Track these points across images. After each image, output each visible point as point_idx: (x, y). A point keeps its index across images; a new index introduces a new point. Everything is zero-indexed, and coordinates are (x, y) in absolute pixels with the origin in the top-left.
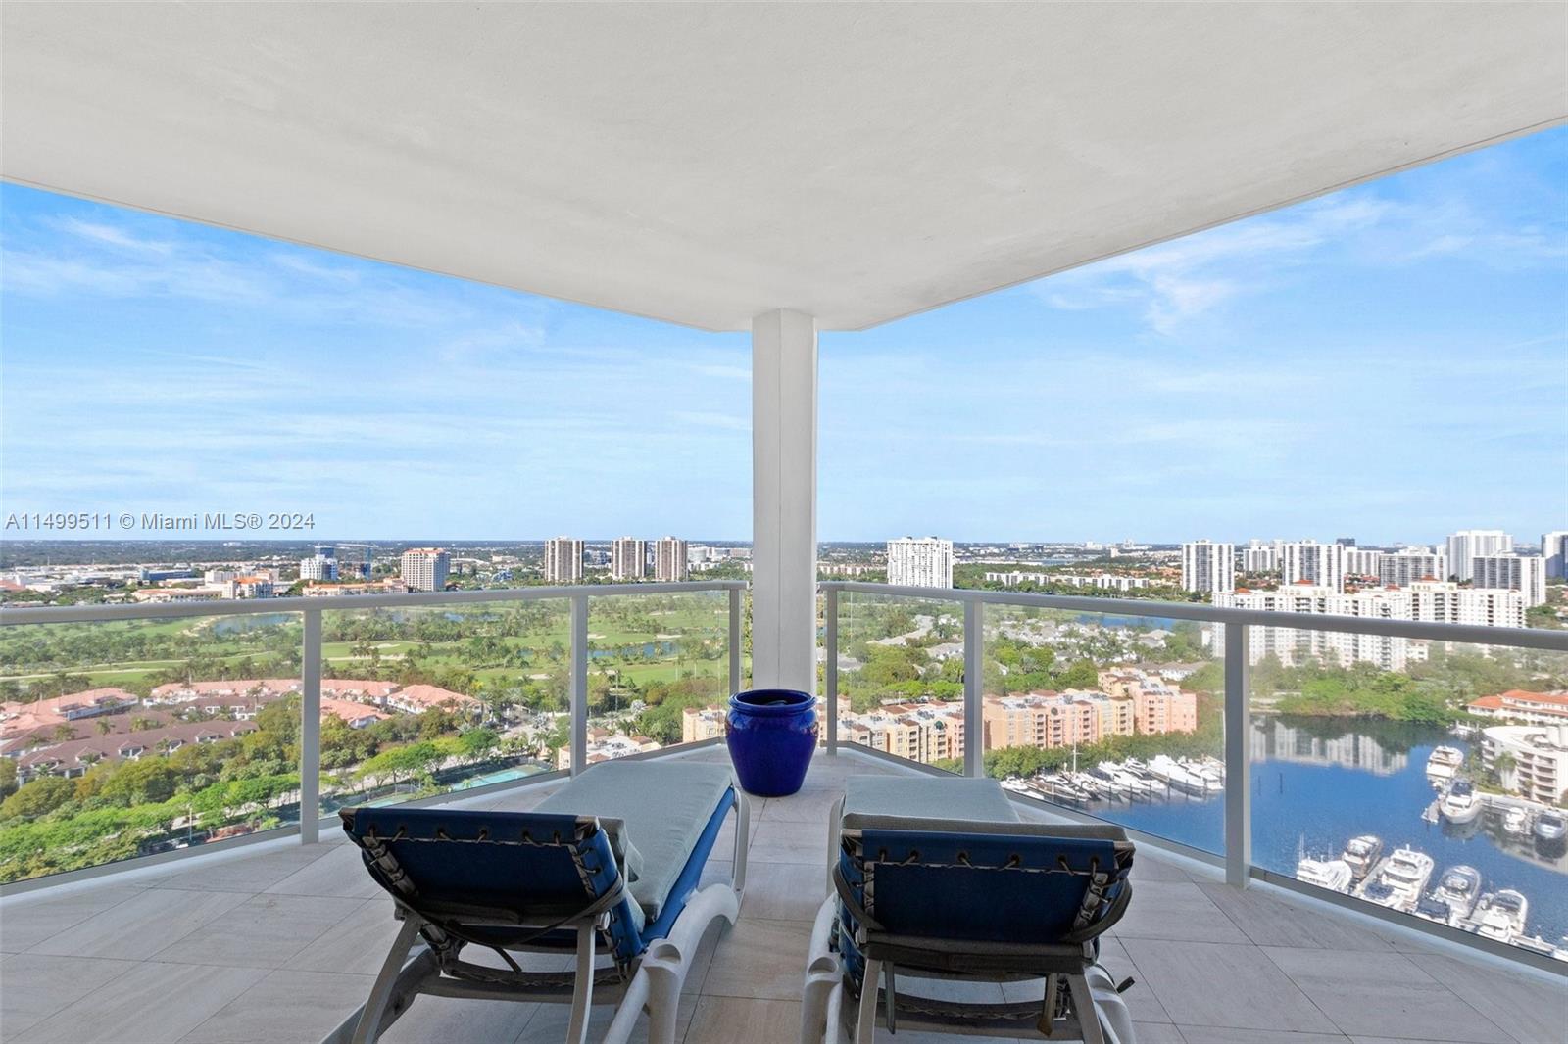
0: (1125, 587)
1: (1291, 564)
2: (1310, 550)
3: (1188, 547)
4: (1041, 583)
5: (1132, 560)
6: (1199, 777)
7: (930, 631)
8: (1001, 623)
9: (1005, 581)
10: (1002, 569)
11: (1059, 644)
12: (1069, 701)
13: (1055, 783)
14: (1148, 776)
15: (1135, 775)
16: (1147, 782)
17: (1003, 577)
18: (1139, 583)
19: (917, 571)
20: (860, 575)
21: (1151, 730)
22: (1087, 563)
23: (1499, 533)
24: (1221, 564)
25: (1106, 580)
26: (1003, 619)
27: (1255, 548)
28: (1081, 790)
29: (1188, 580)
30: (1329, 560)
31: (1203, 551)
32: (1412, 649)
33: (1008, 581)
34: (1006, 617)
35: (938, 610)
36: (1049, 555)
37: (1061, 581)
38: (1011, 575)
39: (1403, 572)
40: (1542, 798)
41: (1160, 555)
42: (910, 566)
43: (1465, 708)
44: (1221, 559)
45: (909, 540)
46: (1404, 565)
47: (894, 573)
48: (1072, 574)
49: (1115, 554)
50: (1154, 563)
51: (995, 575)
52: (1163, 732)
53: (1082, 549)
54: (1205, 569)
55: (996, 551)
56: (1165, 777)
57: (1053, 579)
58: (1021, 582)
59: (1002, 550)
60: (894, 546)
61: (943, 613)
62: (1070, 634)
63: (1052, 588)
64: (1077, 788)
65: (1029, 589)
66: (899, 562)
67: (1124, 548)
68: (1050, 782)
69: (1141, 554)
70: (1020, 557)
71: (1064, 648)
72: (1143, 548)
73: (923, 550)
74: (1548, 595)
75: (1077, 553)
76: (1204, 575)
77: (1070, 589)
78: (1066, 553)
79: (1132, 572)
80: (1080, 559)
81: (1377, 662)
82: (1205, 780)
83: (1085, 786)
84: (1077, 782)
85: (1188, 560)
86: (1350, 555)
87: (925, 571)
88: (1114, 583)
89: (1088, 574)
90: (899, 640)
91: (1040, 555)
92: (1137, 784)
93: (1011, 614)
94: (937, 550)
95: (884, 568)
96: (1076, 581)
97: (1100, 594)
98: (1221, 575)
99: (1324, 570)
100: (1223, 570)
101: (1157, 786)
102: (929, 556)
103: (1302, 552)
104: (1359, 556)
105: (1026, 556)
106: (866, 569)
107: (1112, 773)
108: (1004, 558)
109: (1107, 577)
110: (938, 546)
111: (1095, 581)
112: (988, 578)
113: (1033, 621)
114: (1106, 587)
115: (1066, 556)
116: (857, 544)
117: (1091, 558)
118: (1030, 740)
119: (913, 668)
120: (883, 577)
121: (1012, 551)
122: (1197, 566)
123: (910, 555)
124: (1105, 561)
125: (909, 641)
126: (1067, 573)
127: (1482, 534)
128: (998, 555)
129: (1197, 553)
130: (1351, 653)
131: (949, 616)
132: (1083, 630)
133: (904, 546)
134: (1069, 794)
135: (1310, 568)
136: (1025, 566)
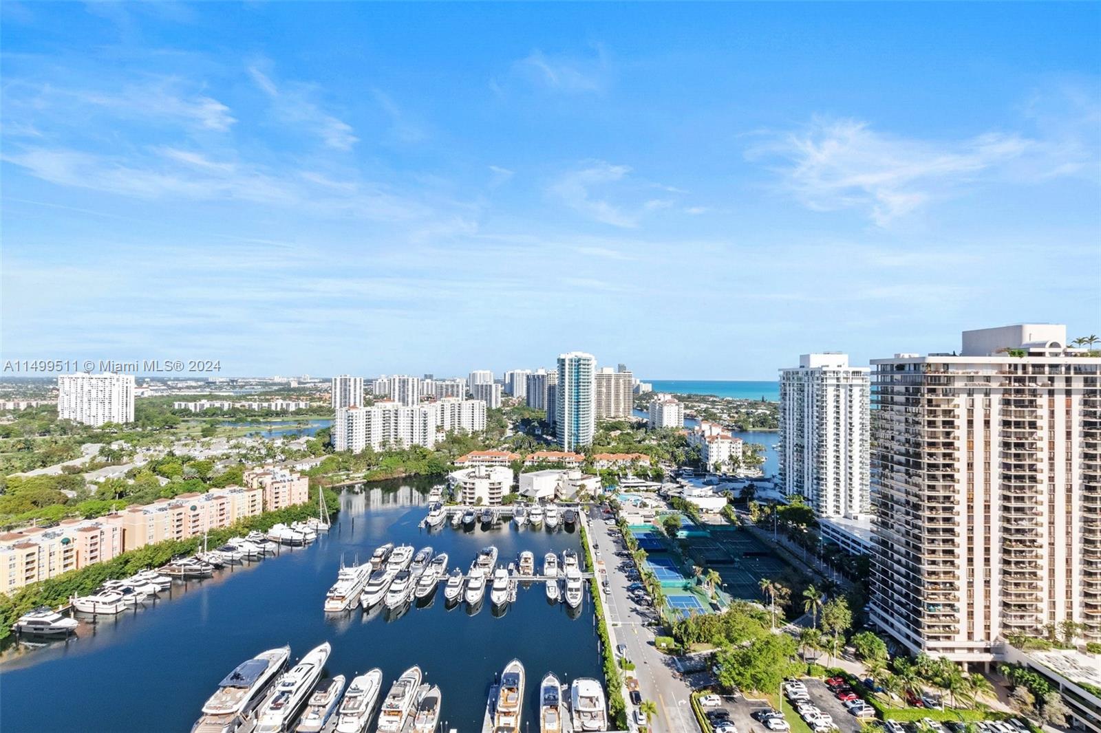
0: (292, 408)
1: (394, 390)
2: (404, 381)
3: (335, 379)
4: (226, 408)
5: (304, 389)
6: (301, 533)
7: (95, 457)
8: (176, 443)
10: (194, 399)
11: (223, 455)
12: (208, 499)
13: (185, 565)
14: (264, 541)
15: (255, 542)
16: (262, 545)
17: (191, 406)
18: (302, 405)
19: (93, 403)
20: (25, 410)
21: (276, 507)
22: (270, 392)
23: (488, 372)
24: (355, 391)
25: (278, 404)
27: (380, 381)
28: (208, 564)
29: (335, 402)
30: (413, 387)
31: (345, 382)
32: (438, 434)
33: (196, 408)
34: (183, 438)
36: (242, 387)
37: (244, 406)
38: (198, 404)
39: (447, 392)
40: (470, 503)
41: (326, 385)
42: (85, 399)
43: (453, 463)
44: (355, 387)
45: (87, 375)
46: (447, 389)
47: (66, 405)
48: (255, 401)
49: (294, 385)
50: (320, 391)
51: (183, 404)
52: (283, 508)
53: (271, 382)
54: (346, 395)
55: (194, 384)
56: (279, 538)
57: (238, 405)
59: (200, 383)
60: (66, 381)
61: (117, 440)
62: (235, 447)
63: (233, 412)
64: (204, 564)
65: (214, 414)
66: (73, 397)
67: (302, 380)
68: (181, 565)
69: (313, 385)
70: (216, 388)
71: (227, 458)
72: (316, 381)
73: (100, 384)
74: (502, 402)
75: (266, 384)
76: (345, 398)
77: (250, 412)
78: (257, 385)
79: (302, 398)
80: (267, 389)
81: (421, 444)
82: (305, 534)
83: (211, 561)
84: (206, 559)
85: (335, 388)
86: (428, 383)
87: (103, 402)
88: (284, 406)
89: (268, 400)
90: (55, 470)
91: (234, 387)
92: (254, 549)
94: (117, 384)
95: (54, 403)
96: (255, 406)
97: (272, 415)
98: (355, 398)
99: (410, 393)
100: (357, 394)
101: (270, 546)
102: (107, 390)
103: (399, 383)
104: (432, 385)
105: (220, 388)
106: (34, 404)
107: (237, 545)
108: (199, 390)
109: (280, 402)
110: (118, 380)
111: (270, 405)
112: (176, 407)
114: (279, 409)
115: (255, 387)
116: (31, 378)
117: (275, 388)
118: (169, 535)
119: (60, 493)
120: (53, 411)
121: (209, 384)
122: (341, 392)
123: (86, 388)
124: (286, 391)
125: (64, 469)
126: (251, 400)
127: (482, 372)
128: (195, 388)
129: (341, 384)
130: (410, 440)
131: (122, 442)
132: (249, 442)
133: (80, 381)
134: (196, 570)
135: (404, 392)
136: (216, 396)
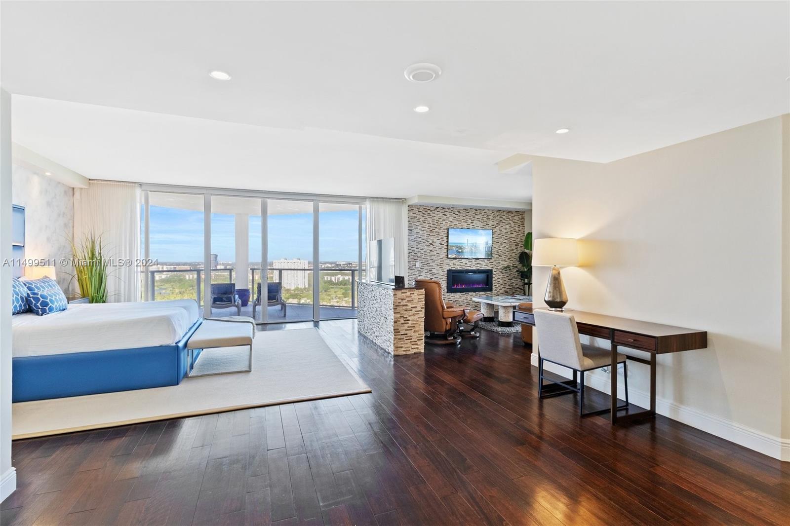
9: (334, 280)
26: (333, 299)
35: (300, 296)
58: (342, 281)
93: (337, 296)
113: (346, 299)
